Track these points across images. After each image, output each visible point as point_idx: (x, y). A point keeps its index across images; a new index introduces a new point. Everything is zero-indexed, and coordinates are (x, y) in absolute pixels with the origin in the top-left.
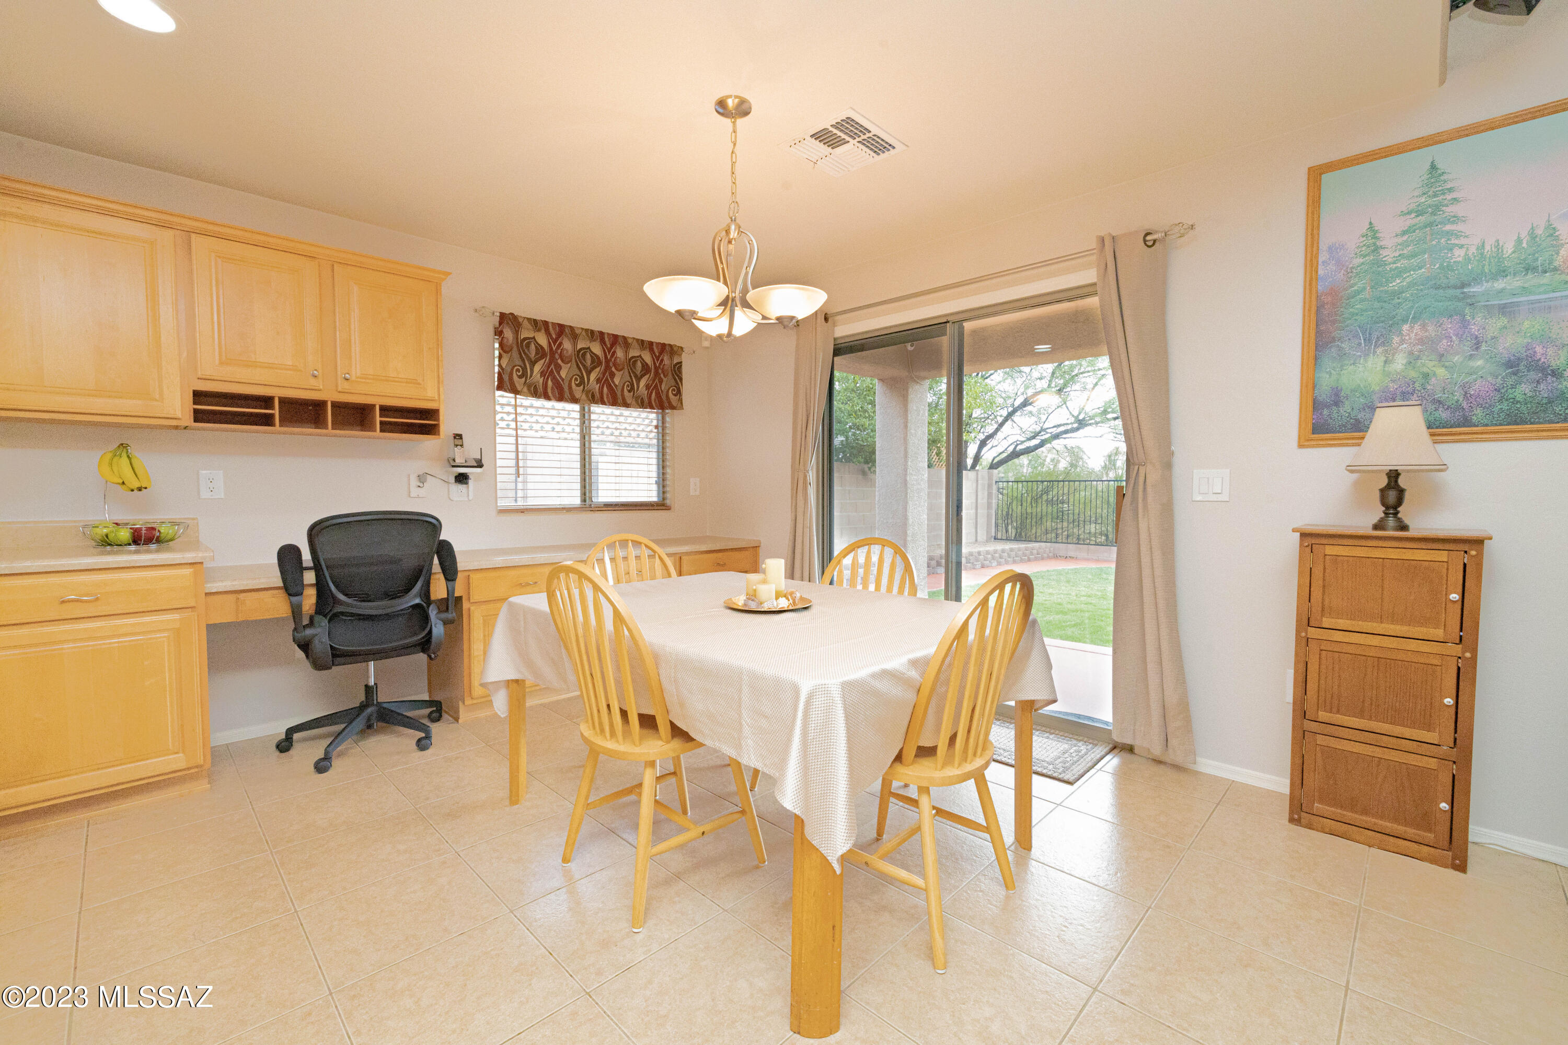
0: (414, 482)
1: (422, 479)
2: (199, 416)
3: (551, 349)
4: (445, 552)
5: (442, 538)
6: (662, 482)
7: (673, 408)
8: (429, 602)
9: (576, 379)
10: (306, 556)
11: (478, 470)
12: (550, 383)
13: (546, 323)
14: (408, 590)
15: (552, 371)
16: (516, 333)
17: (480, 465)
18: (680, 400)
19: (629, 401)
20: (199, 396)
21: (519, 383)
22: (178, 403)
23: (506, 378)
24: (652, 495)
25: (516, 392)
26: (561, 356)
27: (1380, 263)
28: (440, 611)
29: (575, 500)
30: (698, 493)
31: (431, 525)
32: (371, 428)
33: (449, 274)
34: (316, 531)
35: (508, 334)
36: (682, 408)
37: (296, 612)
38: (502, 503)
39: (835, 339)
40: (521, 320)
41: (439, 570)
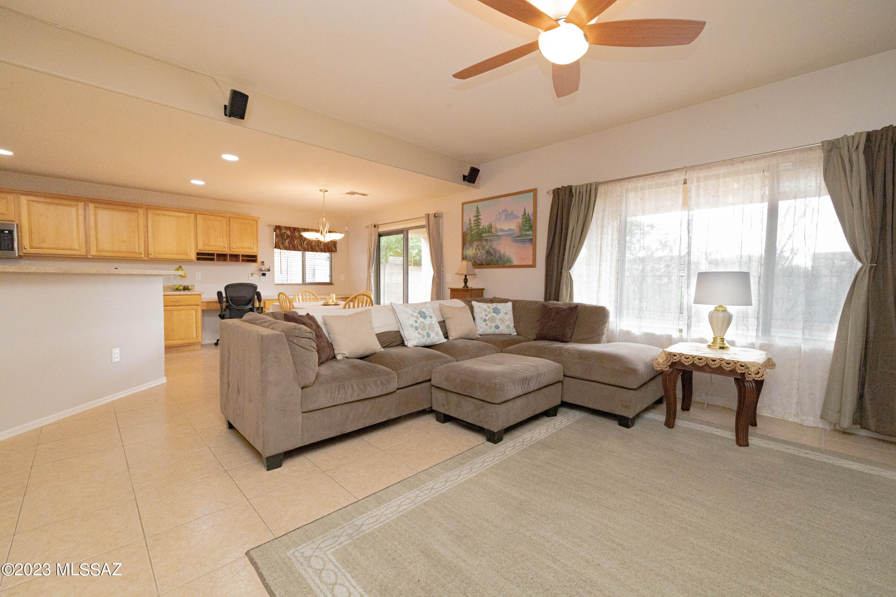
0: (250, 275)
1: (252, 274)
2: (198, 259)
3: (291, 235)
4: (259, 294)
5: (257, 291)
6: (331, 276)
7: (334, 252)
8: (254, 308)
9: (300, 244)
10: (224, 295)
11: (269, 272)
12: (291, 245)
13: (290, 228)
14: (248, 304)
15: (292, 242)
16: (280, 231)
17: (269, 270)
18: (336, 249)
19: (317, 250)
20: (198, 254)
21: (281, 246)
22: (194, 257)
23: (277, 244)
24: (328, 280)
25: (280, 249)
26: (295, 237)
27: (471, 227)
28: (257, 310)
29: (301, 282)
30: (343, 279)
31: (254, 287)
32: (239, 261)
33: (260, 218)
34: (227, 288)
35: (278, 231)
36: (336, 252)
37: (222, 307)
38: (276, 282)
39: (379, 232)
40: (282, 227)
41: (257, 299)
